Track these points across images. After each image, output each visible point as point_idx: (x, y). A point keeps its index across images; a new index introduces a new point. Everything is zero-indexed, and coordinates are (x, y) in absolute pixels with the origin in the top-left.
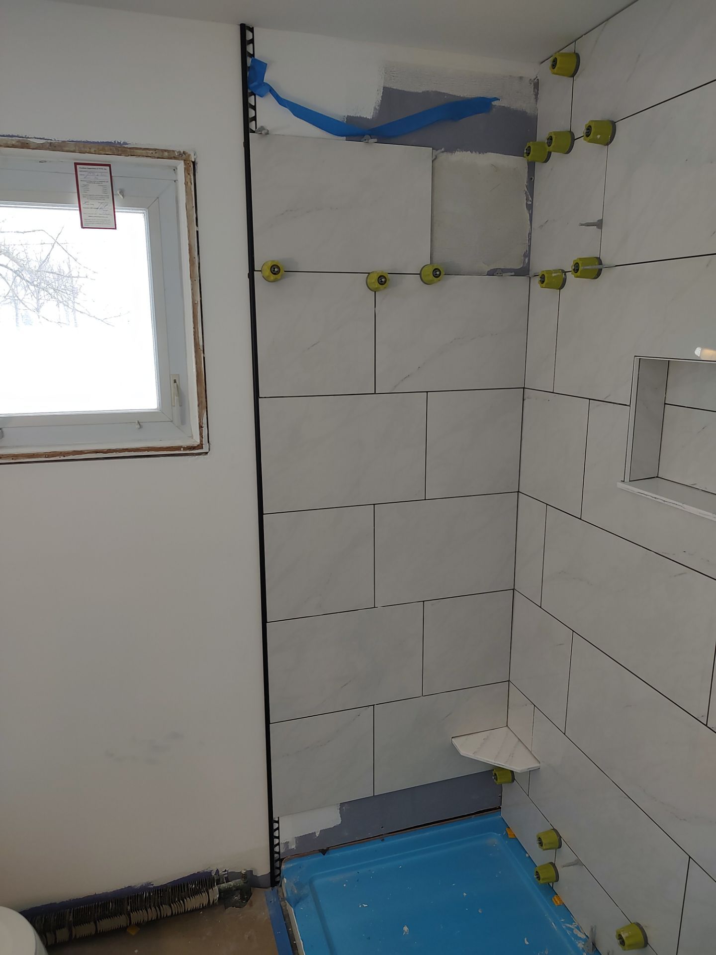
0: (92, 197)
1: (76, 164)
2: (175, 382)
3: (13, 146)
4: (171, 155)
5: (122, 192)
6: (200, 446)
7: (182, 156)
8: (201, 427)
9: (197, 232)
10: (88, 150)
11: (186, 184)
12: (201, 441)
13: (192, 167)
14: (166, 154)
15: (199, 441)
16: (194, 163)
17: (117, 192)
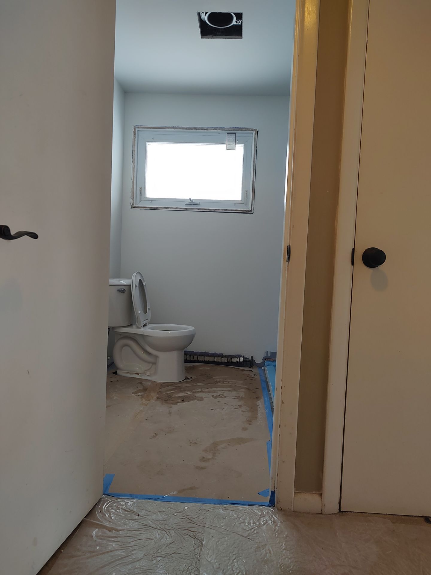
0: (230, 142)
1: (227, 134)
2: (246, 192)
3: (213, 130)
4: (252, 130)
5: (238, 140)
6: (251, 211)
7: (255, 130)
8: (252, 205)
9: (257, 150)
10: (231, 130)
11: (255, 137)
12: (252, 209)
13: (257, 133)
14: (250, 130)
15: (251, 209)
16: (257, 132)
17: (236, 140)
